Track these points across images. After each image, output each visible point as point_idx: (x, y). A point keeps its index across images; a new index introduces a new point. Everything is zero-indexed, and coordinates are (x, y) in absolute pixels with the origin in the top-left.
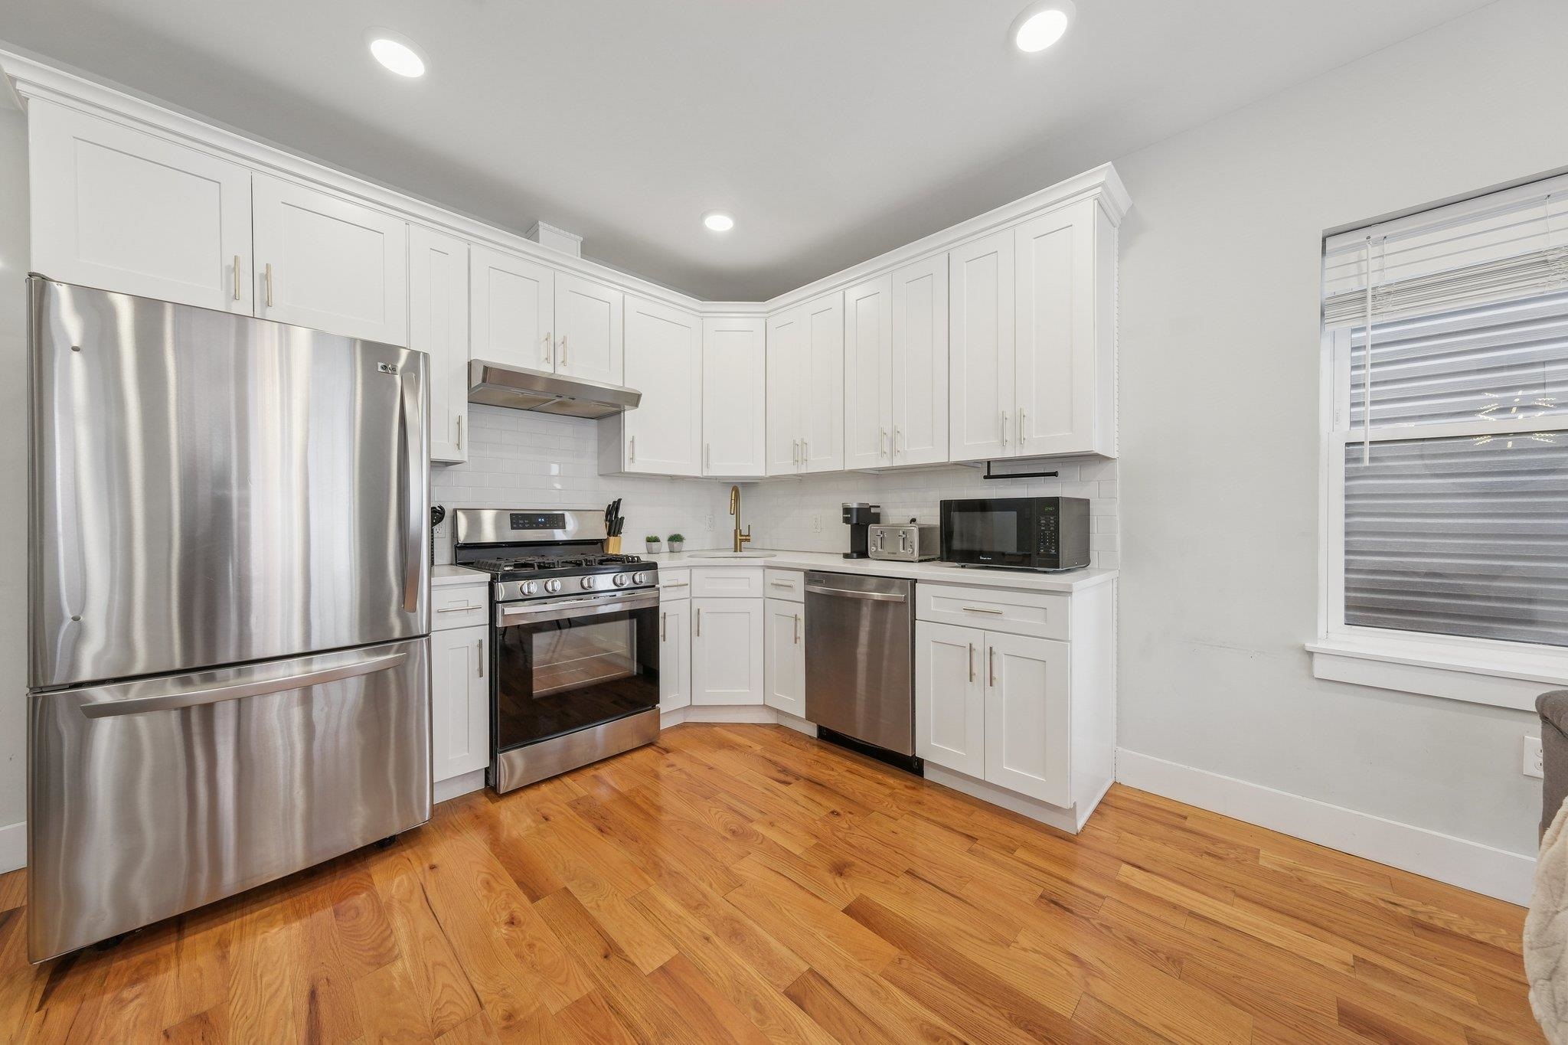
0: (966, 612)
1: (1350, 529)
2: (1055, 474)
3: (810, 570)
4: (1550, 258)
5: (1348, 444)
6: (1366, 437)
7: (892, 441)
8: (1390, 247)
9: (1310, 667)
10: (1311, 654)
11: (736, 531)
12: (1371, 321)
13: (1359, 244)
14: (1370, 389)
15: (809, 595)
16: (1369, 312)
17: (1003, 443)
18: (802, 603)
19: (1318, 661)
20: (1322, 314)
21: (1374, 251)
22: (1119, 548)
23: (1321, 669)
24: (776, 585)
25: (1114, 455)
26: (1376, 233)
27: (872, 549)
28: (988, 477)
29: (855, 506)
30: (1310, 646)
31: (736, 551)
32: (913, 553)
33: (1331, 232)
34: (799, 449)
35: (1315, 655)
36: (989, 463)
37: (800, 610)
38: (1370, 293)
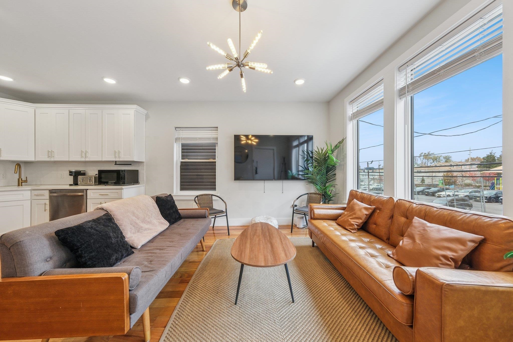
0: (100, 196)
1: (181, 175)
2: (131, 164)
3: (52, 190)
5: (181, 162)
7: (86, 154)
8: (184, 132)
11: (19, 180)
13: (179, 130)
15: (50, 197)
17: (115, 157)
18: (48, 199)
20: (176, 140)
21: (181, 132)
22: (145, 180)
24: (37, 195)
25: (144, 161)
26: (182, 129)
27: (79, 183)
28: (116, 164)
29: (74, 171)
31: (19, 185)
32: (92, 183)
33: (177, 127)
34: (50, 153)
36: (116, 161)
37: (48, 202)
38: (180, 138)
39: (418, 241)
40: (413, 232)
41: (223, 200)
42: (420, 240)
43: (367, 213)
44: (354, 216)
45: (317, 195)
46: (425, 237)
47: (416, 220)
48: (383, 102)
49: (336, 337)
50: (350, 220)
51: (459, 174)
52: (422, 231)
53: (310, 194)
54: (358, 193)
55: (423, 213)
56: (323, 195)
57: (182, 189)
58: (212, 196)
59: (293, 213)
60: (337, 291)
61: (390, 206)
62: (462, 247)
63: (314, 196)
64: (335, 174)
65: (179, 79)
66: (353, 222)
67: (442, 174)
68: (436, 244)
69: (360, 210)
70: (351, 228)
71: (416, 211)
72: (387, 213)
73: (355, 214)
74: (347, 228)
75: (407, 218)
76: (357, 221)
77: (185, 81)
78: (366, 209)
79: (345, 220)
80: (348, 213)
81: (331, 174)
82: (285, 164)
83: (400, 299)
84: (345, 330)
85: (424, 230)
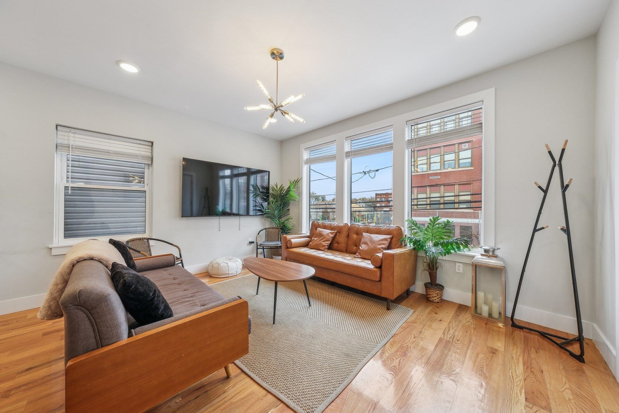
4: (110, 152)
5: (65, 187)
6: (70, 185)
8: (76, 136)
9: (51, 252)
10: (51, 249)
12: (71, 154)
14: (71, 174)
16: (71, 151)
19: (53, 250)
20: (57, 147)
21: (71, 135)
23: (54, 252)
26: (73, 130)
30: (50, 246)
33: (59, 125)
35: (52, 249)
38: (71, 147)
39: (370, 244)
40: (366, 240)
41: (172, 244)
42: (371, 243)
43: (332, 236)
44: (324, 239)
45: (275, 230)
46: (372, 241)
47: (364, 234)
48: (335, 157)
49: (345, 309)
50: (322, 243)
51: (331, 210)
52: (370, 239)
53: (268, 229)
54: (320, 223)
55: (366, 230)
56: (281, 229)
57: (66, 236)
58: (148, 241)
59: (257, 248)
60: (327, 292)
61: (346, 229)
62: (387, 242)
63: (272, 230)
64: (289, 209)
65: (118, 62)
66: (324, 244)
67: (321, 210)
68: (377, 243)
69: (328, 234)
70: (324, 248)
71: (362, 229)
72: (344, 234)
73: (324, 238)
74: (321, 249)
75: (358, 235)
76: (327, 242)
77: (129, 68)
78: (331, 233)
79: (318, 243)
80: (318, 238)
81: (286, 209)
82: (208, 197)
83: (376, 269)
84: (346, 305)
85: (371, 238)
